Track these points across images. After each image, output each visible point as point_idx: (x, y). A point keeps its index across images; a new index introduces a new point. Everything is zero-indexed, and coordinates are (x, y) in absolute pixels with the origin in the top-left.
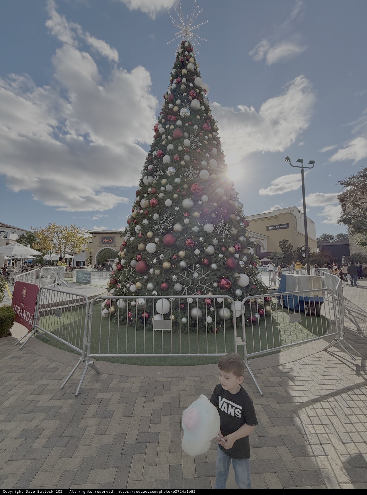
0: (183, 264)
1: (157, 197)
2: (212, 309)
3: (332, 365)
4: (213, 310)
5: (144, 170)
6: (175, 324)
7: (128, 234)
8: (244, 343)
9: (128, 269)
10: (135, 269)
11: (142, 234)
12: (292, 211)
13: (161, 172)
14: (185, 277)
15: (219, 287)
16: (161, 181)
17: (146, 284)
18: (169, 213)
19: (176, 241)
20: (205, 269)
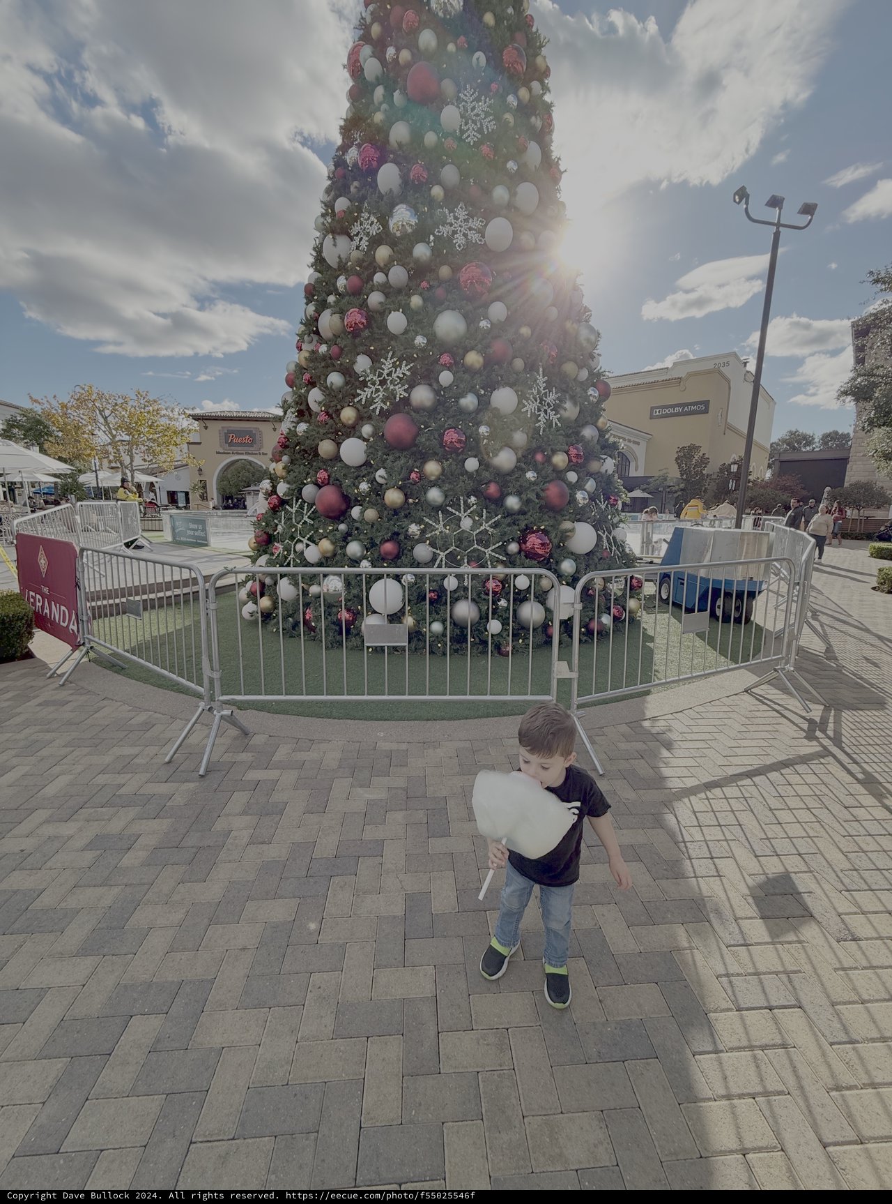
0: (434, 495)
1: (363, 305)
2: (503, 603)
3: (757, 721)
4: (506, 605)
5: (323, 215)
6: (415, 635)
7: (291, 416)
8: (574, 675)
9: (298, 506)
10: (314, 507)
11: (327, 413)
12: (722, 365)
13: (372, 223)
14: (440, 527)
15: (523, 553)
16: (375, 253)
17: (345, 544)
18: (399, 354)
19: (418, 435)
20: (491, 509)
